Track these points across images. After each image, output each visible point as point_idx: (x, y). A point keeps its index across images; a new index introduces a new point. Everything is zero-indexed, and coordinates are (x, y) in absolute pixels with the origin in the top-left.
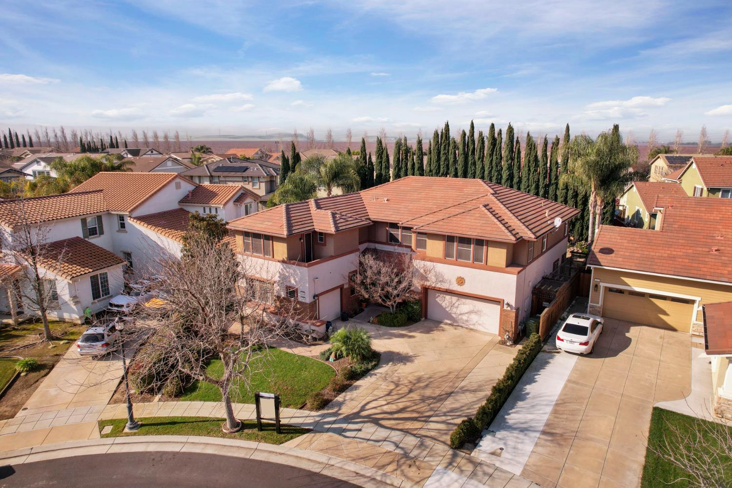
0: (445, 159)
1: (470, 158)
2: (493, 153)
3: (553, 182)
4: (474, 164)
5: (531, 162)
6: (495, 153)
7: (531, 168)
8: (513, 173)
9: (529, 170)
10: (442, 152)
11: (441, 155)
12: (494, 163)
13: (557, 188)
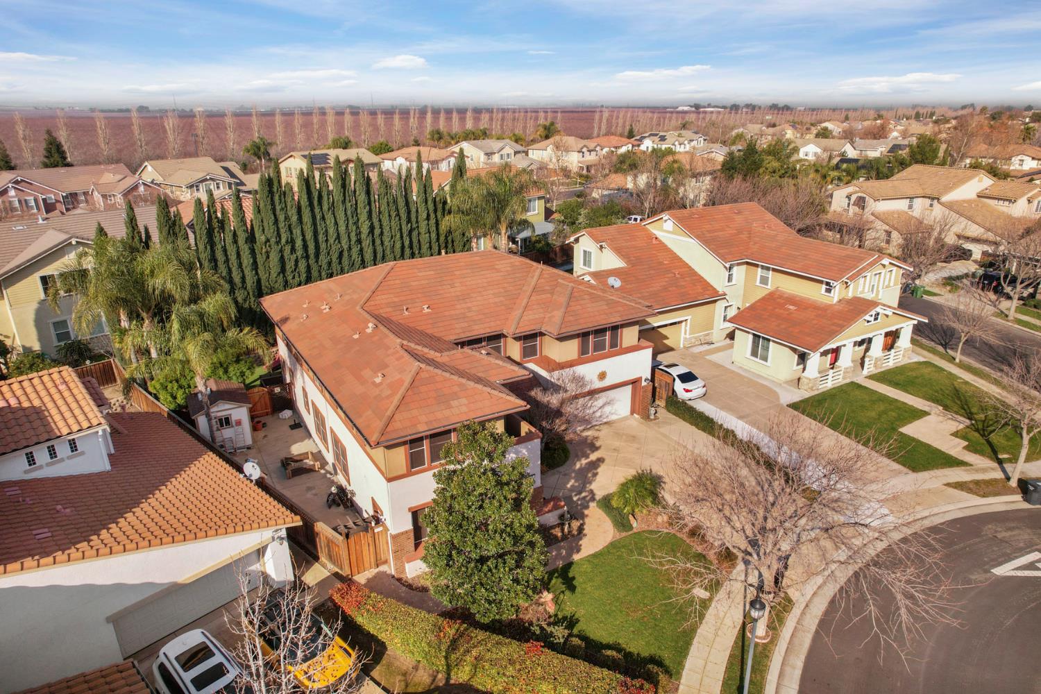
0: (286, 218)
1: (317, 210)
2: (345, 199)
3: (414, 226)
4: (323, 218)
5: (391, 205)
6: (347, 198)
7: (392, 213)
8: (372, 224)
9: (390, 216)
10: (278, 208)
11: (278, 212)
12: (349, 213)
13: (419, 234)
